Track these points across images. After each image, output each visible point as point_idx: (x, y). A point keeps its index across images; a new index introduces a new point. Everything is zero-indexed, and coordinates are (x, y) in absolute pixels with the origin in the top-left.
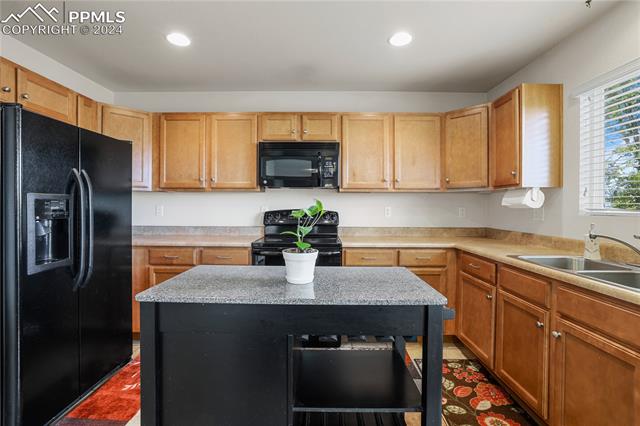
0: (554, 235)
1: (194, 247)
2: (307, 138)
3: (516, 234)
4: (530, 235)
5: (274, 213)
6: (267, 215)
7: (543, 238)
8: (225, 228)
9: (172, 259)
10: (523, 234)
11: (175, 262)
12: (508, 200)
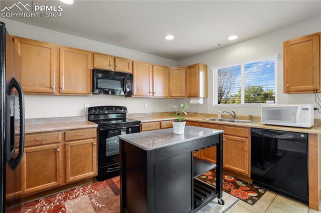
0: (206, 113)
1: (59, 131)
2: (118, 70)
3: (191, 113)
4: (197, 113)
5: (95, 108)
6: (90, 109)
7: (201, 114)
8: (61, 118)
9: (42, 140)
10: (194, 113)
11: (44, 142)
12: (192, 101)
